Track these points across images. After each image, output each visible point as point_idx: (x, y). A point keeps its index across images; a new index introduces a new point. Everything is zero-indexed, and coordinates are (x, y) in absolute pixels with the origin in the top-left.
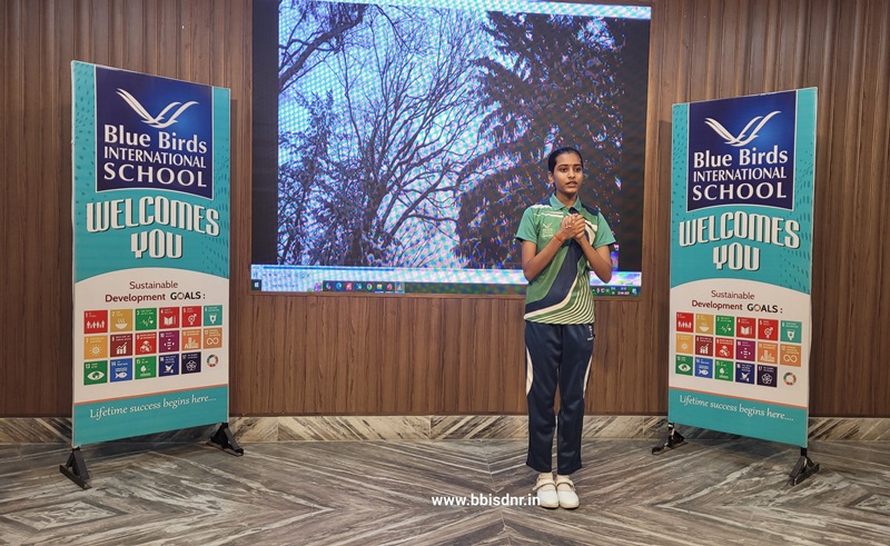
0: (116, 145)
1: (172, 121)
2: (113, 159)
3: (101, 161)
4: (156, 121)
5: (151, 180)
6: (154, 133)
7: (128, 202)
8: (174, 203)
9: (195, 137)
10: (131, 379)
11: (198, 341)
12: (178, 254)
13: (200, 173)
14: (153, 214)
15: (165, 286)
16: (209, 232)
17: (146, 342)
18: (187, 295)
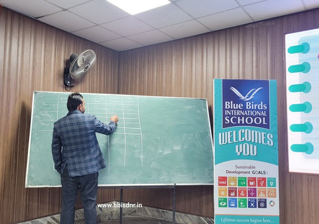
0: (229, 110)
1: (251, 97)
2: (228, 115)
3: (224, 116)
4: (245, 98)
5: (243, 123)
6: (244, 102)
7: (234, 132)
8: (253, 132)
9: (262, 102)
10: (236, 207)
11: (265, 193)
12: (255, 154)
13: (264, 118)
14: (244, 137)
15: (250, 168)
16: (269, 144)
17: (242, 192)
18: (260, 172)
